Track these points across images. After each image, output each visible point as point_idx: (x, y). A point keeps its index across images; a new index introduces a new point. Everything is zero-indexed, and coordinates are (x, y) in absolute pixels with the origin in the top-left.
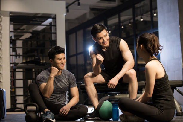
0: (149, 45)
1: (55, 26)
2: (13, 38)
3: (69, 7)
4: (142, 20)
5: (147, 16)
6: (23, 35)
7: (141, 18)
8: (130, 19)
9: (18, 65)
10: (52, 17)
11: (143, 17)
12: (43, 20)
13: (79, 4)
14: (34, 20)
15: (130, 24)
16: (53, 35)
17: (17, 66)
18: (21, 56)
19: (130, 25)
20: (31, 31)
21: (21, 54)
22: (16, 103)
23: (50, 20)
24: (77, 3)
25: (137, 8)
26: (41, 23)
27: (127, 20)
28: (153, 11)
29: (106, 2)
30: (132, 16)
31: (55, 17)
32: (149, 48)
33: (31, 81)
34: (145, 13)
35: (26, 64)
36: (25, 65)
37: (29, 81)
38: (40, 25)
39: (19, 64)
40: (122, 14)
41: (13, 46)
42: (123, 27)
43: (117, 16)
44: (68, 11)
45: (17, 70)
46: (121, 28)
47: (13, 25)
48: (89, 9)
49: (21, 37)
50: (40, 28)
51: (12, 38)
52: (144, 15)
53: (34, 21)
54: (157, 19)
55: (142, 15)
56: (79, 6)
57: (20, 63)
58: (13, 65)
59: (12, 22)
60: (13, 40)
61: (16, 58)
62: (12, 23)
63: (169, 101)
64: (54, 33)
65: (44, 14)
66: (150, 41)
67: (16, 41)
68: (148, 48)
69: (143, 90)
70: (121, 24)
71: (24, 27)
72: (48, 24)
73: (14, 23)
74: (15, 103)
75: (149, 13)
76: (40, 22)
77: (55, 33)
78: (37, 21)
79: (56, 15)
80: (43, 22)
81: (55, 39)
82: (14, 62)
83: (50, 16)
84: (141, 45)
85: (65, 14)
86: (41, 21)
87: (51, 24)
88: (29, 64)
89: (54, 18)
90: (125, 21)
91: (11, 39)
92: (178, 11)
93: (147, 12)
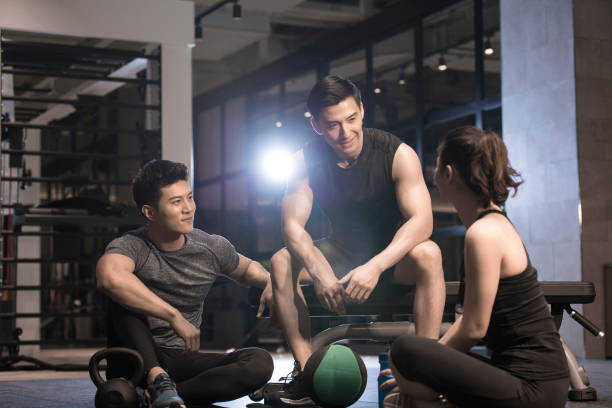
0: (477, 171)
1: (158, 83)
2: (12, 120)
3: (205, 21)
4: (443, 68)
5: (460, 56)
6: (44, 111)
7: (442, 62)
8: (405, 65)
9: (29, 213)
10: (148, 52)
11: (446, 57)
12: (116, 63)
13: (237, 12)
14: (84, 59)
15: (402, 82)
16: (149, 113)
17: (27, 215)
18: (36, 180)
19: (403, 85)
20: (74, 97)
21: (36, 173)
22: (18, 340)
23: (140, 63)
24: (230, 6)
25: (431, 27)
26: (109, 72)
27: (395, 68)
28: (485, 40)
29: (328, 5)
30: (411, 56)
31: (156, 54)
32: (476, 180)
33: (66, 265)
34: (454, 46)
35: (55, 210)
36: (53, 213)
37: (59, 266)
38: (105, 77)
39: (32, 210)
40: (378, 47)
41: (11, 147)
42: (377, 91)
43: (362, 52)
44: (198, 33)
45: (25, 229)
46: (375, 94)
47: (11, 76)
48: (268, 28)
49: (36, 116)
50: (103, 88)
51: (8, 120)
52: (452, 51)
53: (84, 63)
54: (499, 67)
55: (443, 51)
56: (237, 19)
57: (37, 204)
58: (12, 211)
59: (8, 65)
60: (11, 127)
61: (23, 188)
62: (10, 68)
63: (549, 351)
64: (152, 108)
65: (117, 42)
66: (479, 156)
67: (24, 130)
68: (471, 180)
69: (459, 310)
70: (375, 80)
71: (49, 81)
72: (134, 77)
73: (15, 67)
74: (15, 342)
75: (472, 44)
76: (106, 70)
77: (158, 108)
78: (94, 64)
79: (160, 48)
80: (117, 67)
81: (157, 128)
82: (14, 201)
83: (140, 49)
84: (449, 167)
85: (192, 46)
86: (106, 66)
87: (142, 74)
88: (69, 211)
89: (156, 57)
90: (386, 69)
91: (6, 123)
92: (571, 42)
93: (463, 41)
